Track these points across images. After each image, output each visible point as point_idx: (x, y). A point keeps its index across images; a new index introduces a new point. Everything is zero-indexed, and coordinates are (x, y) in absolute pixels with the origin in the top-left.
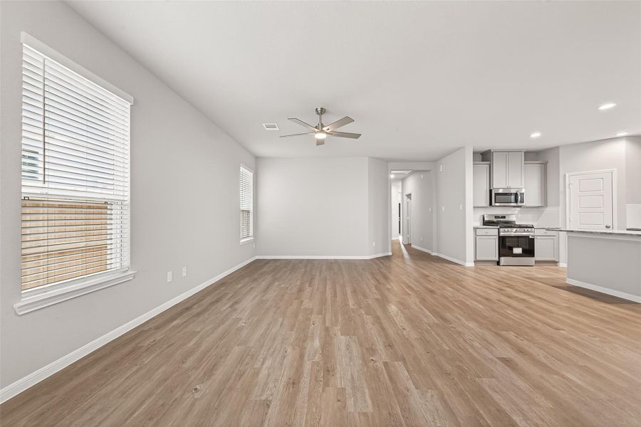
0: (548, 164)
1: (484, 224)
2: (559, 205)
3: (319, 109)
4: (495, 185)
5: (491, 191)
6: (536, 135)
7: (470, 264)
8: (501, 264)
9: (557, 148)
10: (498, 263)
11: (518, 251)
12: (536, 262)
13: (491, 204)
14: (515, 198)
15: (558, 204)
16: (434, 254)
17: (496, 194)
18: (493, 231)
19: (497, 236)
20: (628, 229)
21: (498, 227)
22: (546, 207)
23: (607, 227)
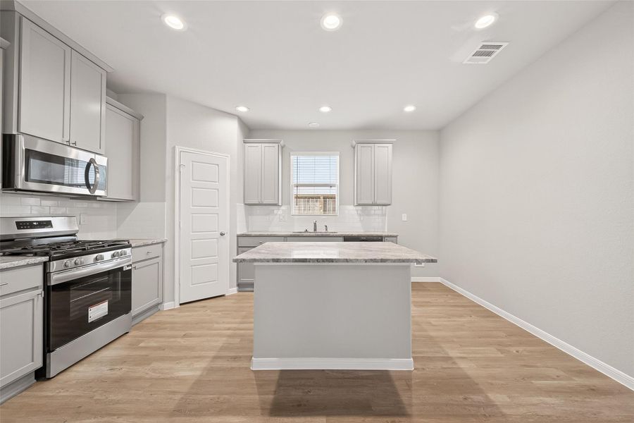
2: (164, 201)
8: (49, 375)
10: (41, 374)
13: (6, 184)
19: (37, 288)
20: (238, 236)
21: (45, 259)
22: (139, 202)
23: (222, 234)
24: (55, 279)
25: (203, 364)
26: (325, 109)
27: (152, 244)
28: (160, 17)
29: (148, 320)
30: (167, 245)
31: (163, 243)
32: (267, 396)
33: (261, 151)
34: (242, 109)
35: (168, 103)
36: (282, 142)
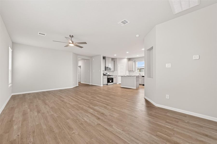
0: (115, 62)
1: (103, 75)
3: (71, 36)
4: (106, 65)
6: (115, 55)
7: (102, 85)
9: (117, 58)
10: (107, 85)
11: (111, 81)
12: (114, 83)
13: (105, 70)
14: (109, 69)
15: (117, 71)
16: (91, 84)
17: (106, 68)
18: (106, 77)
23: (124, 75)
24: (108, 77)
27: (116, 76)
33: (130, 62)
34: (126, 57)
35: (117, 59)
36: (134, 60)
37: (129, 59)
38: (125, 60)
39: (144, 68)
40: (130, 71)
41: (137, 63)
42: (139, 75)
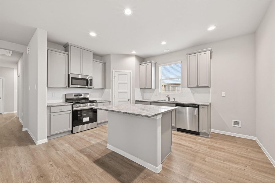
0: (106, 64)
2: (110, 88)
4: (72, 71)
5: (69, 75)
8: (74, 133)
9: (109, 55)
10: (71, 132)
11: (86, 119)
12: (98, 124)
13: (69, 86)
14: (87, 82)
17: (72, 78)
18: (68, 107)
19: (71, 111)
20: (135, 101)
21: (72, 104)
22: (105, 89)
23: (129, 100)
24: (74, 109)
25: (98, 141)
26: (164, 43)
27: (105, 102)
28: (89, 33)
29: (104, 126)
30: (111, 102)
31: (110, 102)
32: (99, 156)
33: (145, 67)
34: (134, 52)
35: (111, 56)
36: (153, 62)
37: (142, 59)
38: (132, 61)
39: (179, 81)
40: (143, 89)
41: (160, 68)
42: (167, 100)
